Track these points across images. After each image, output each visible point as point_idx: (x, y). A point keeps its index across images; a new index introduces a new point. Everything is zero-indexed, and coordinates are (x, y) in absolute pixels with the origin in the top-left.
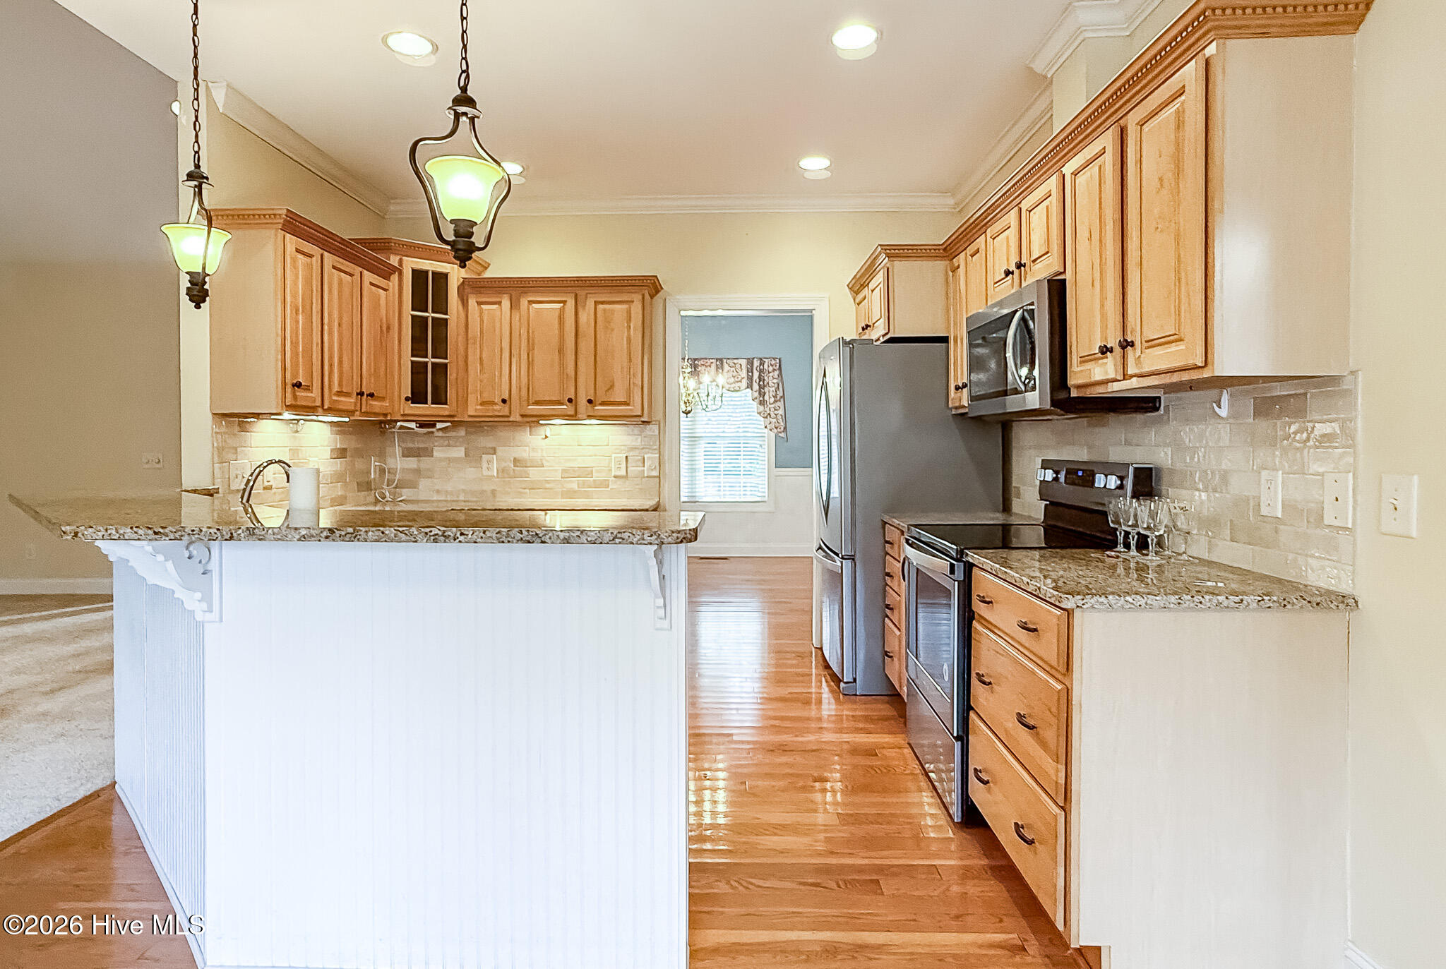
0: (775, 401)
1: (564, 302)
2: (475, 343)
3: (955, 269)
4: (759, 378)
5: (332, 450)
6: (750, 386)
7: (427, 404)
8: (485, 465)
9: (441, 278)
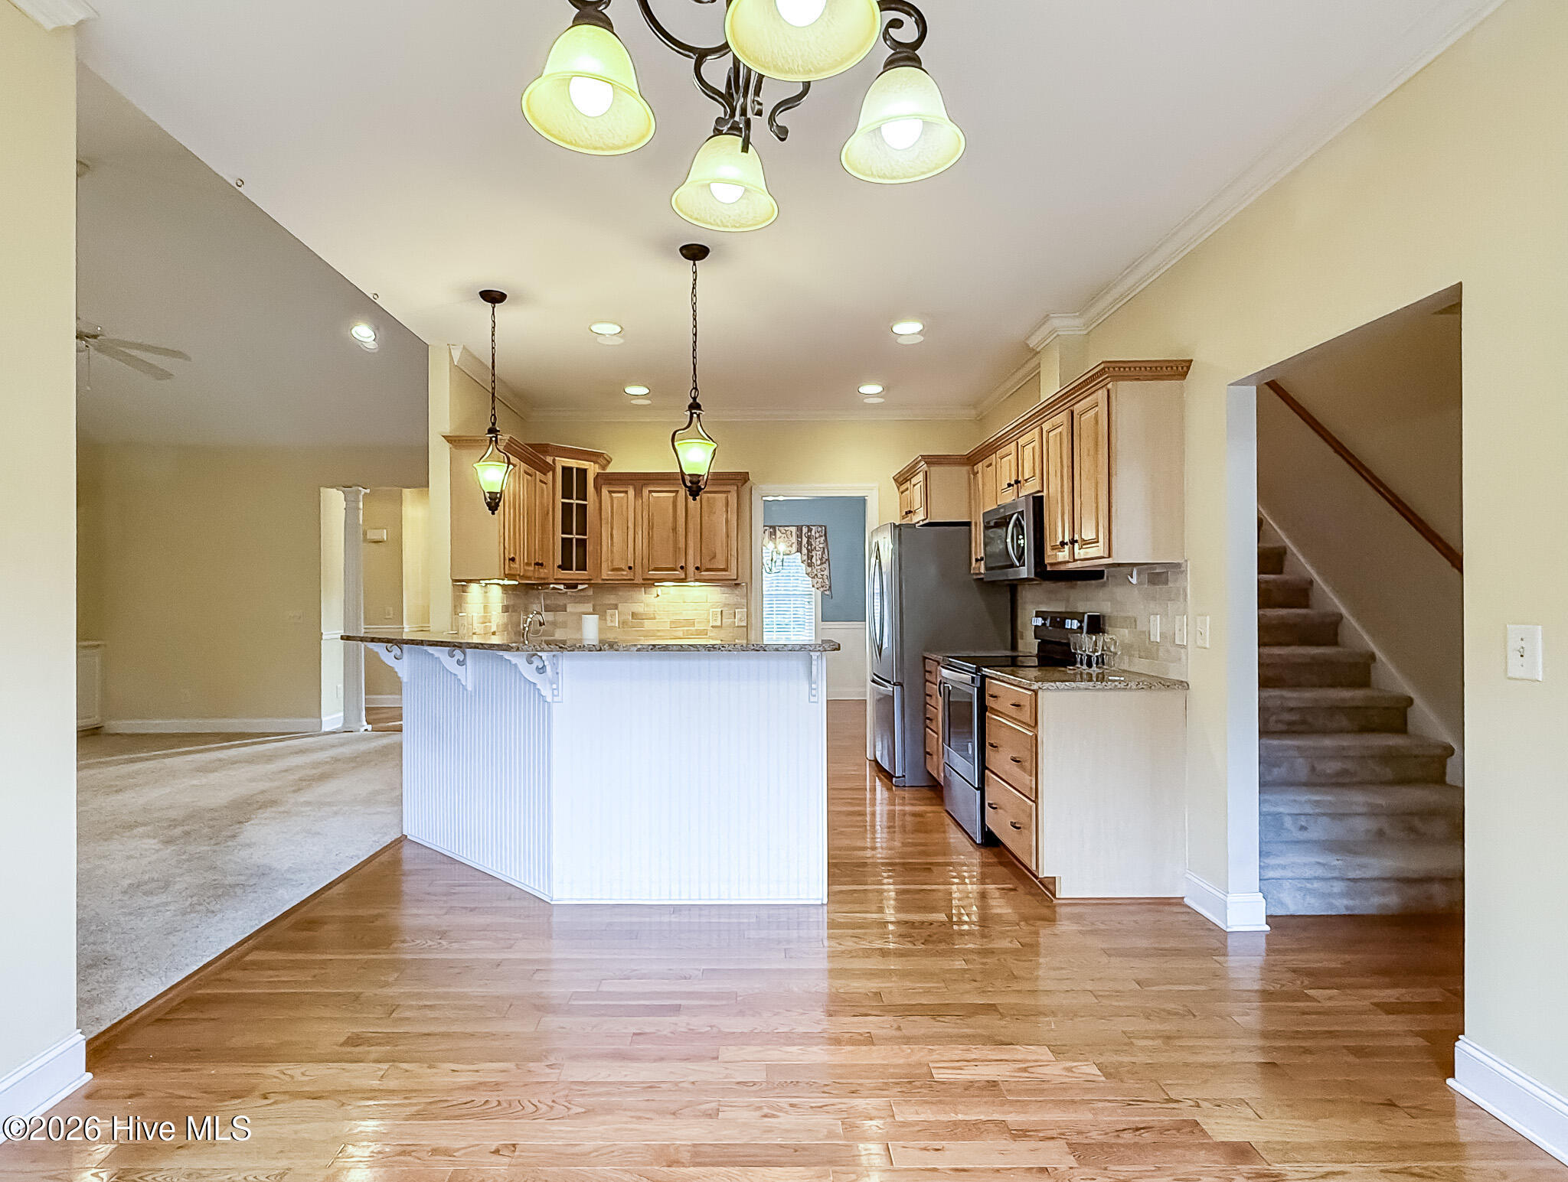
0: (821, 564)
1: (677, 492)
2: (607, 523)
3: (975, 474)
4: (808, 541)
5: (503, 606)
6: (799, 550)
7: (572, 570)
8: (609, 618)
9: (583, 472)
